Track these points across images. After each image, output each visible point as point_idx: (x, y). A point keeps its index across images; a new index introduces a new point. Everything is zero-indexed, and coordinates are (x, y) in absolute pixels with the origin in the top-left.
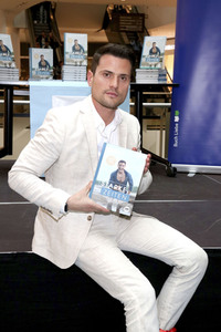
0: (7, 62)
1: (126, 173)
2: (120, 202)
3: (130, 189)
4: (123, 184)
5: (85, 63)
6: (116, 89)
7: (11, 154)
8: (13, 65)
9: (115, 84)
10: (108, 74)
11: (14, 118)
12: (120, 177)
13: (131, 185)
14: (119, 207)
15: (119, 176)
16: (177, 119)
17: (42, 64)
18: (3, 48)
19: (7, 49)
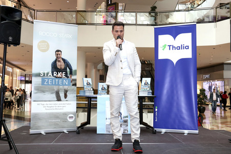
7: (89, 124)
11: (91, 109)
16: (156, 110)
17: (103, 89)
18: (88, 83)
19: (90, 84)
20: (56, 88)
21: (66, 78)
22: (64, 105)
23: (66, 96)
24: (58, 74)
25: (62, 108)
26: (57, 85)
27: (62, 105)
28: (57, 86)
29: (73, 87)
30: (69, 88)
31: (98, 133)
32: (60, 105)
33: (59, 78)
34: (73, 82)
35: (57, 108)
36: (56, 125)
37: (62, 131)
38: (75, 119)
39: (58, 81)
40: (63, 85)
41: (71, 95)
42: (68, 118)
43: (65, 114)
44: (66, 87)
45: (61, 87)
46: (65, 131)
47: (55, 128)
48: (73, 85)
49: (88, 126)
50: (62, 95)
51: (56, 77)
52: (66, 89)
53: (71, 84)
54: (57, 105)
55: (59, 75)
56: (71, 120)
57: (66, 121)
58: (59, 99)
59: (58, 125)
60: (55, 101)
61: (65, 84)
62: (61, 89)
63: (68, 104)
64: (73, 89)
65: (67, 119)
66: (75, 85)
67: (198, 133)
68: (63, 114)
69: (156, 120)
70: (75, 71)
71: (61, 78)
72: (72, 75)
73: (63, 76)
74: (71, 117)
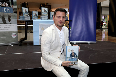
2: (75, 61)
5: (47, 15)
6: (62, 21)
7: (27, 39)
8: (28, 16)
9: (61, 19)
17: (36, 15)
18: (26, 11)
19: (27, 11)
20: (2, 14)
21: (9, 7)
22: (8, 27)
23: (9, 20)
24: (2, 4)
25: (7, 28)
27: (7, 27)
28: (3, 13)
29: (15, 14)
30: (12, 15)
31: (34, 45)
32: (6, 27)
34: (15, 11)
35: (4, 28)
36: (3, 40)
37: (8, 45)
38: (17, 36)
39: (3, 9)
40: (7, 12)
41: (13, 19)
42: (12, 36)
43: (10, 33)
44: (9, 14)
45: (6, 13)
46: (10, 45)
47: (3, 42)
48: (15, 12)
50: (7, 19)
51: (1, 6)
52: (10, 15)
53: (13, 12)
54: (3, 27)
55: (4, 4)
56: (14, 37)
57: (10, 37)
58: (4, 22)
59: (5, 40)
60: (2, 23)
61: (9, 12)
62: (6, 15)
63: (11, 26)
64: (15, 15)
65: (11, 36)
66: (16, 12)
67: (96, 43)
68: (8, 33)
69: (70, 36)
70: (16, 2)
71: (5, 7)
72: (13, 5)
73: (7, 6)
74: (14, 35)
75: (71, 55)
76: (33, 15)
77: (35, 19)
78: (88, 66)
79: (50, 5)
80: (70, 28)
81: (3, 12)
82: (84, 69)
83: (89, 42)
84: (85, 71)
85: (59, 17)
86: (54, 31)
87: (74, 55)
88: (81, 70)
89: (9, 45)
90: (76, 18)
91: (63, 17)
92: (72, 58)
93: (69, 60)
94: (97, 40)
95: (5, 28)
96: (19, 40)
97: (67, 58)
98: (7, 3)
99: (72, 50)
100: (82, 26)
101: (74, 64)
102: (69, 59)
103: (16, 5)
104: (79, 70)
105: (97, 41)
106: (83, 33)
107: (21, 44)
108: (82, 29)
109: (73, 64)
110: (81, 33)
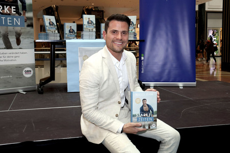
0: (53, 30)
1: (148, 105)
2: (149, 122)
3: (153, 114)
4: (148, 112)
5: (94, 30)
7: (54, 80)
8: (57, 32)
9: (119, 37)
10: (115, 32)
12: (146, 108)
13: (152, 111)
14: (149, 126)
15: (144, 108)
16: (142, 58)
17: (71, 31)
18: (51, 23)
19: (53, 23)
21: (17, 15)
22: (17, 55)
23: (18, 42)
24: (3, 9)
25: (14, 58)
26: (4, 25)
27: (14, 55)
29: (29, 28)
31: (69, 90)
32: (12, 55)
33: (6, 14)
34: (29, 22)
35: (7, 59)
36: (7, 83)
37: (16, 91)
38: (34, 73)
39: (6, 20)
40: (13, 25)
41: (26, 40)
42: (24, 73)
43: (20, 68)
44: (18, 29)
45: (11, 28)
46: (21, 91)
47: (5, 87)
48: (28, 26)
49: (52, 82)
50: (13, 40)
51: (2, 14)
52: (19, 32)
53: (26, 24)
54: (6, 55)
55: (6, 10)
56: (28, 76)
57: (20, 76)
58: (8, 46)
59: (10, 82)
60: (2, 49)
61: (17, 25)
62: (10, 31)
63: (22, 53)
64: (29, 32)
65: (23, 75)
66: (31, 25)
67: (195, 85)
68: (17, 67)
69: (142, 72)
70: (30, 5)
71: (9, 14)
72: (26, 11)
73: (13, 12)
74: (28, 72)
75: (142, 111)
76: (67, 31)
77: (70, 39)
78: (178, 133)
79: (103, 11)
80: (142, 55)
81: (6, 25)
82: (169, 139)
83: (181, 84)
84: (172, 142)
85: (114, 32)
86: (106, 61)
87: (147, 110)
88: (163, 142)
89: (19, 92)
90: (154, 35)
91: (124, 32)
92: (144, 115)
93: (138, 121)
94: (196, 79)
95: (9, 57)
96: (38, 82)
97: (134, 116)
98: (13, 7)
99: (144, 100)
100: (167, 50)
101: (149, 128)
102: (138, 119)
103: (30, 11)
104: (158, 140)
105: (198, 81)
106: (168, 66)
107: (42, 90)
108: (166, 57)
109: (147, 127)
110: (164, 65)
